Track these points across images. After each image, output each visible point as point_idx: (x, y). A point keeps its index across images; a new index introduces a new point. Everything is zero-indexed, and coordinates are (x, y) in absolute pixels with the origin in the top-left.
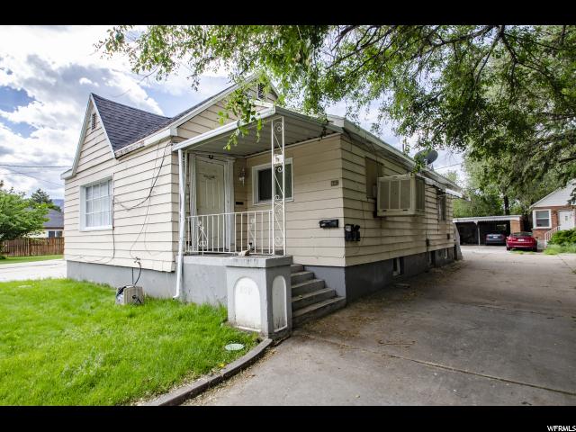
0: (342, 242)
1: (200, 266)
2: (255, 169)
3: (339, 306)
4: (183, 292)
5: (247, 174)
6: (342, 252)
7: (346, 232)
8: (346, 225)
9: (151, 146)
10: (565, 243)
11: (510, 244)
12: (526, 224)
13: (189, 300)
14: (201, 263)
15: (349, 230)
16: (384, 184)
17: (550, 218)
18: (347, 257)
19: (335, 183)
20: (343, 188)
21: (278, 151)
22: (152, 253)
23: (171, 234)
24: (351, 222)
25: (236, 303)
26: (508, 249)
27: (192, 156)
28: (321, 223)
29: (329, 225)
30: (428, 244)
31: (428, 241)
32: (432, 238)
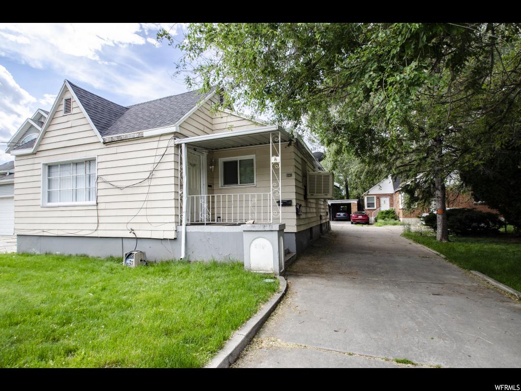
0: (295, 216)
2: (221, 160)
4: (187, 253)
5: (215, 164)
6: (294, 222)
7: (297, 209)
8: (297, 204)
9: (150, 137)
10: (386, 219)
11: (353, 220)
12: (360, 207)
15: (298, 207)
16: (312, 177)
17: (375, 202)
18: (298, 226)
19: (289, 175)
20: (295, 179)
21: (275, 154)
22: (154, 225)
23: (174, 209)
24: (299, 202)
25: (251, 255)
26: (352, 223)
29: (287, 203)
30: (321, 219)
31: (321, 216)
32: (322, 214)
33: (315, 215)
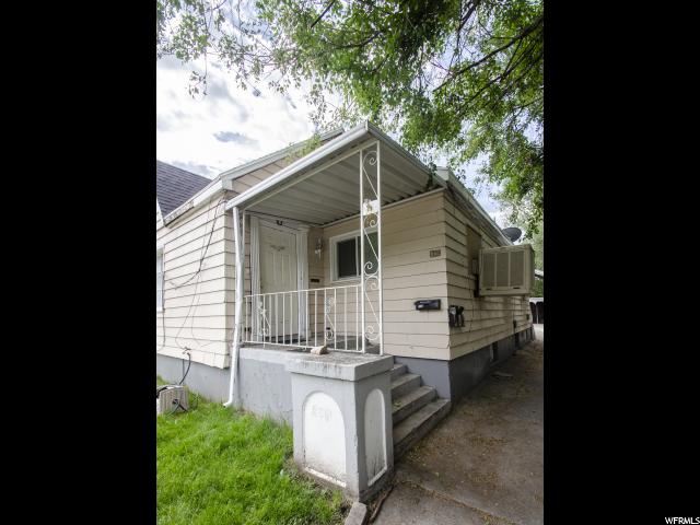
0: (446, 329)
1: (259, 362)
2: (333, 241)
3: (444, 413)
4: (239, 397)
5: (323, 246)
6: (446, 341)
7: (450, 316)
8: (451, 306)
9: (202, 206)
13: (245, 408)
14: (261, 359)
15: (454, 313)
16: (489, 256)
18: (452, 348)
19: (435, 253)
20: (447, 259)
22: (203, 343)
23: (224, 318)
24: (454, 303)
25: (306, 430)
27: (254, 220)
28: (417, 303)
29: (429, 306)
30: (515, 326)
31: (515, 323)
32: (517, 319)
33: (502, 321)
